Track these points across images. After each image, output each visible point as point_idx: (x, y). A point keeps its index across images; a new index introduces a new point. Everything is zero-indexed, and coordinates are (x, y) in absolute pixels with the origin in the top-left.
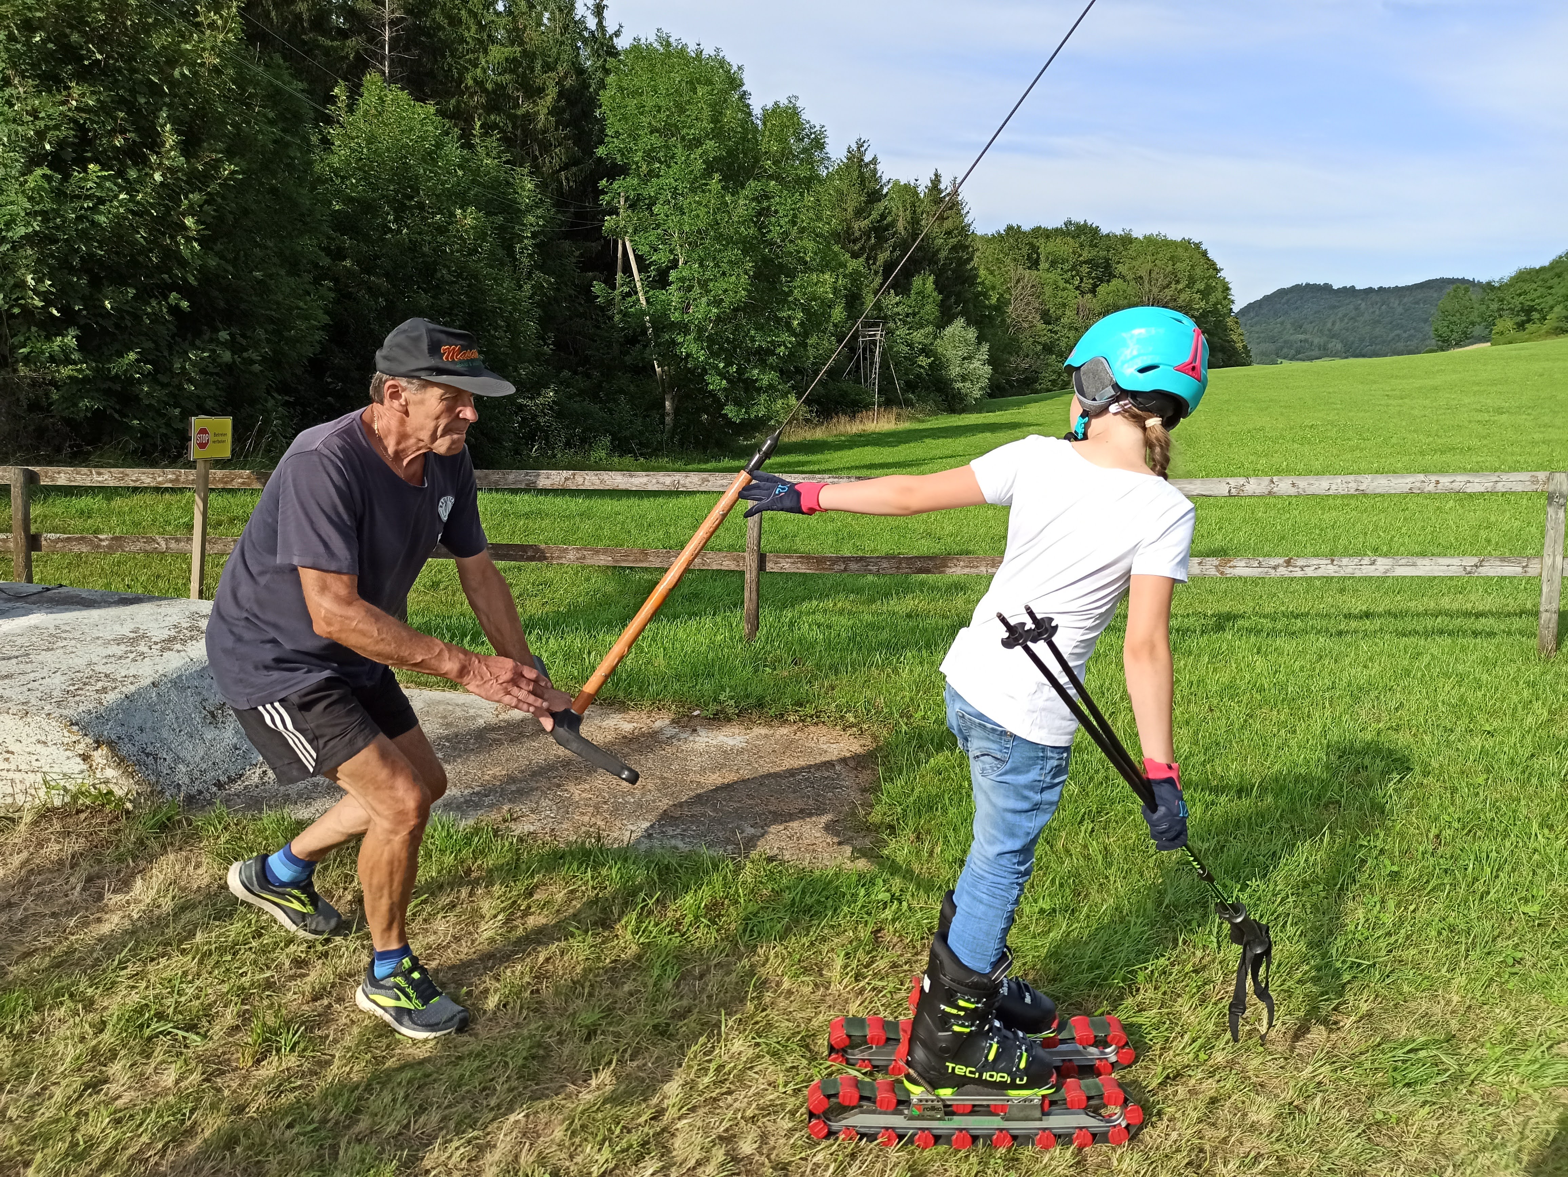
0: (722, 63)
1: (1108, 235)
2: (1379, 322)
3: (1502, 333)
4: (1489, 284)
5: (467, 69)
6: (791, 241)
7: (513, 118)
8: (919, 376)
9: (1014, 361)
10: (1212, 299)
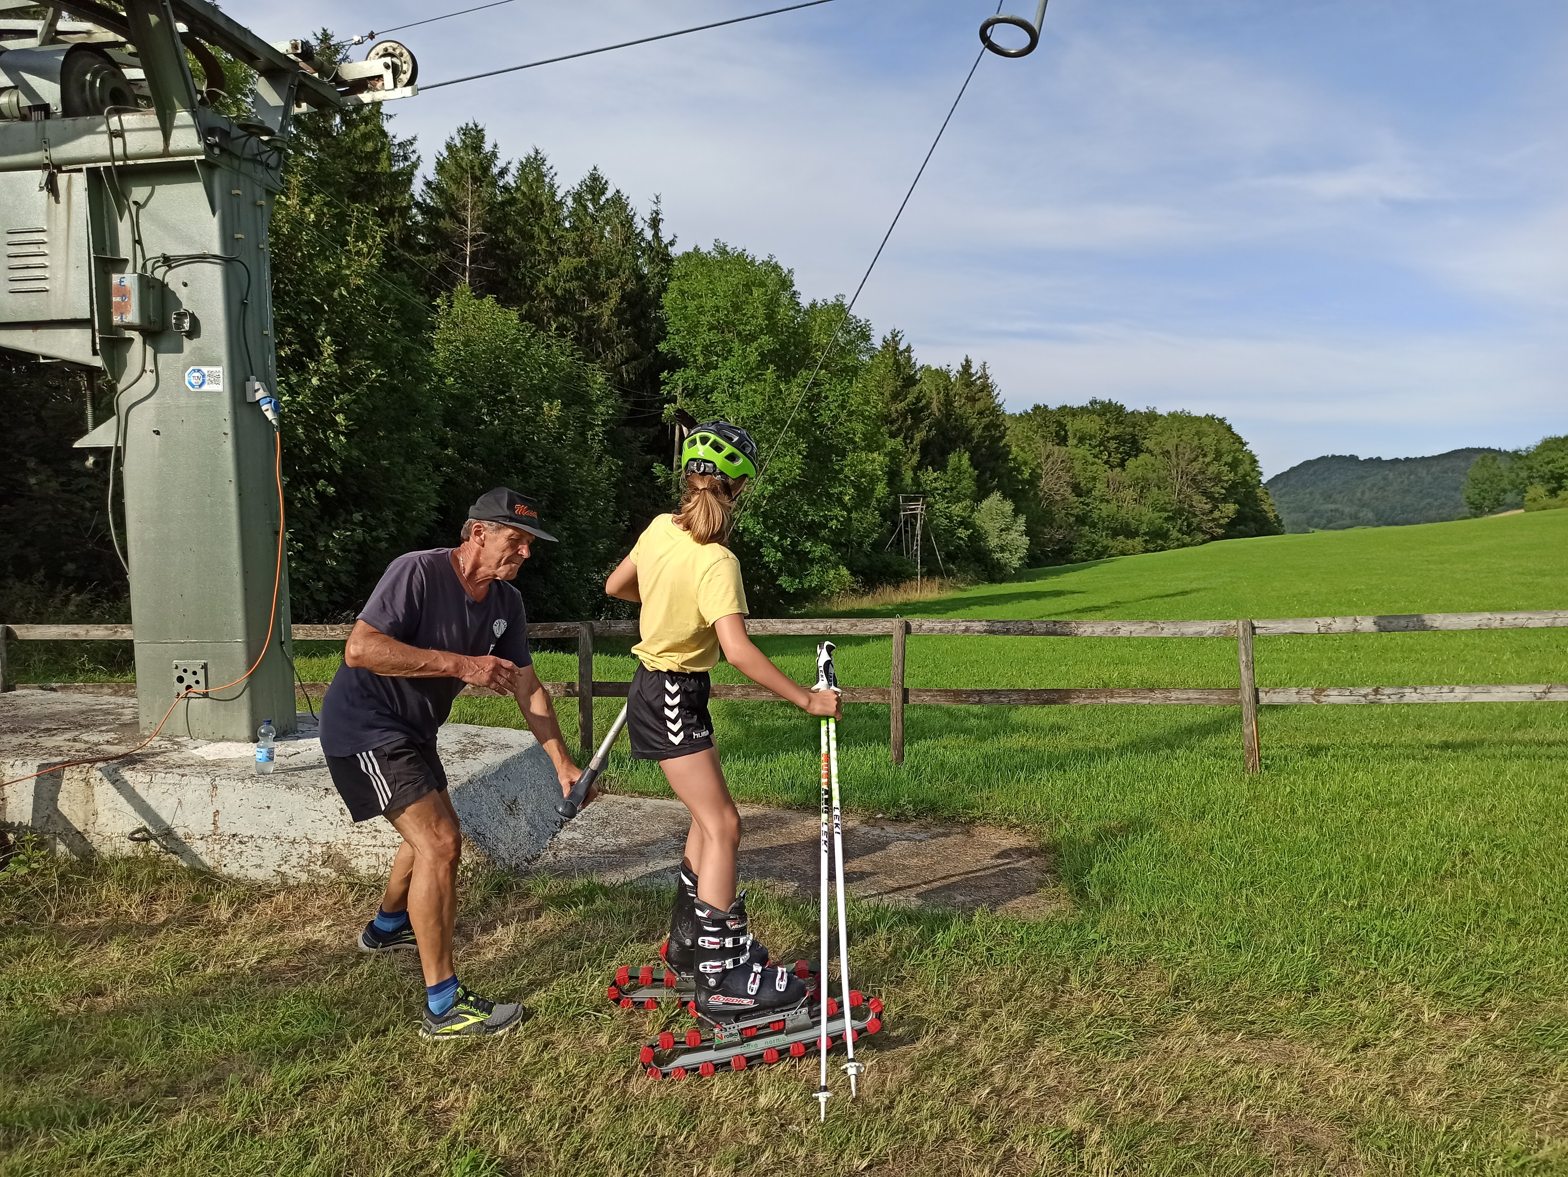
0: (776, 268)
1: (1133, 413)
2: (1409, 491)
3: (1535, 500)
4: (1516, 452)
5: (539, 278)
6: (841, 424)
7: (579, 319)
8: (958, 547)
9: (1048, 533)
10: (1241, 471)
